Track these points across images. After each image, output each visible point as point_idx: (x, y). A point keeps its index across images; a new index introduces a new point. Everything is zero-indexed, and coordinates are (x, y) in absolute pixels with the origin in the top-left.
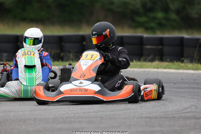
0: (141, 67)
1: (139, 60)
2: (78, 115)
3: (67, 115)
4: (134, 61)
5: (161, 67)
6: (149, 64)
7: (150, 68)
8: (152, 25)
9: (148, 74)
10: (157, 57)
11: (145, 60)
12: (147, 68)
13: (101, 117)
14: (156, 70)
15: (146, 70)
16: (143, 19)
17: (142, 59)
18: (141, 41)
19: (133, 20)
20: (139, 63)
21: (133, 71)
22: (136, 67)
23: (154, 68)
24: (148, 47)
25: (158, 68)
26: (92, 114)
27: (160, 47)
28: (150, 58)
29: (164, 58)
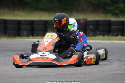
0: (110, 40)
1: (108, 35)
2: (70, 72)
3: (63, 72)
4: (106, 36)
5: (122, 40)
6: (115, 37)
7: (116, 40)
8: (117, 11)
9: (114, 44)
10: (119, 33)
11: (112, 35)
12: (114, 40)
13: (84, 74)
14: (119, 42)
15: (113, 41)
16: (111, 8)
17: (110, 35)
18: (109, 23)
19: (105, 9)
20: (108, 37)
21: (105, 43)
22: (106, 40)
23: (118, 40)
24: (114, 27)
25: (120, 40)
26: (79, 71)
27: (122, 27)
28: (115, 34)
29: (124, 34)
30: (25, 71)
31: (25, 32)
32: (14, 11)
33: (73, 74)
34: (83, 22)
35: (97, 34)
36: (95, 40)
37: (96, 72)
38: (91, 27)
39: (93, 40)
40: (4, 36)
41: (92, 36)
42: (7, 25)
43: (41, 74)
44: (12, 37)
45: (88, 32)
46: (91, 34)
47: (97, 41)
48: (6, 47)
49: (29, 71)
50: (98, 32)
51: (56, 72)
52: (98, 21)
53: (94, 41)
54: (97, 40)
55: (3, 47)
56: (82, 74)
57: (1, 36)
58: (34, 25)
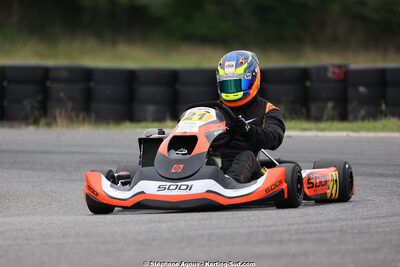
30: (152, 225)
31: (151, 109)
32: (114, 43)
33: (304, 233)
34: (334, 73)
35: (381, 112)
36: (375, 130)
37: (378, 227)
38: (362, 89)
39: (368, 130)
40: (84, 120)
41: (363, 119)
42: (92, 84)
43: (202, 232)
44: (108, 123)
45: (350, 107)
46: (363, 113)
47: (381, 135)
48: (91, 153)
49: (164, 225)
50: (383, 107)
51: (250, 227)
52: (383, 72)
53: (371, 135)
54: (383, 130)
55: (80, 153)
56: (335, 231)
57: (74, 119)
58: (178, 87)
